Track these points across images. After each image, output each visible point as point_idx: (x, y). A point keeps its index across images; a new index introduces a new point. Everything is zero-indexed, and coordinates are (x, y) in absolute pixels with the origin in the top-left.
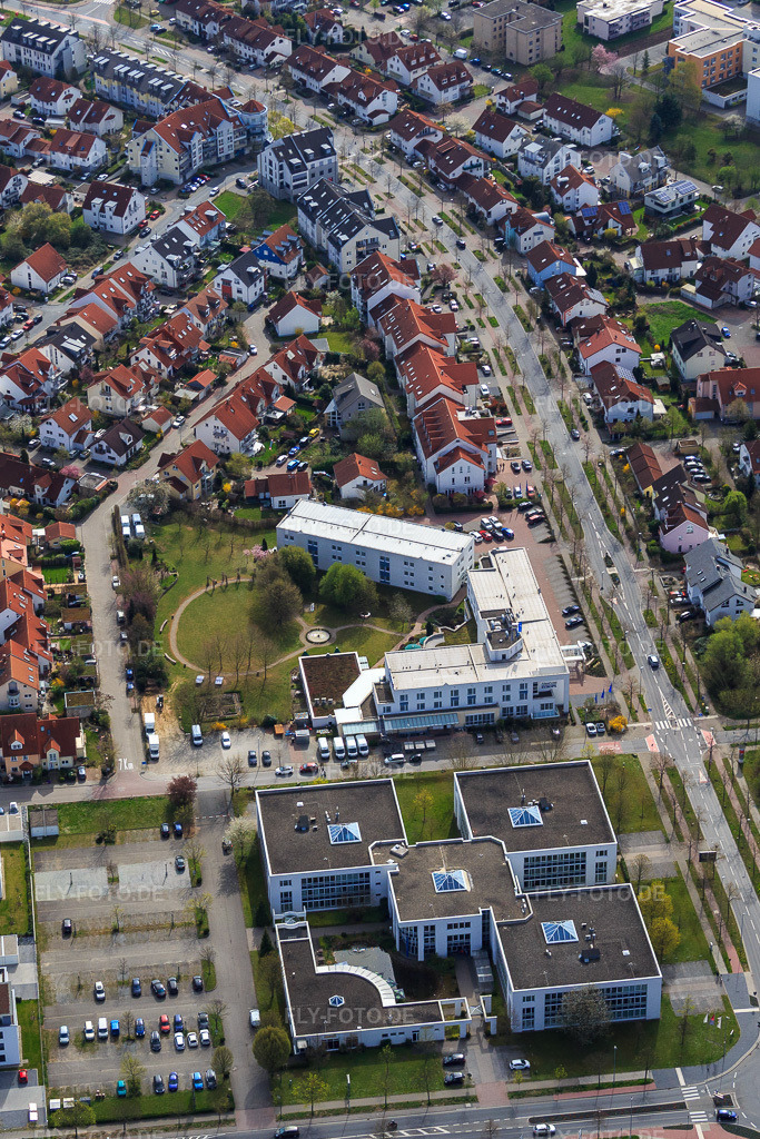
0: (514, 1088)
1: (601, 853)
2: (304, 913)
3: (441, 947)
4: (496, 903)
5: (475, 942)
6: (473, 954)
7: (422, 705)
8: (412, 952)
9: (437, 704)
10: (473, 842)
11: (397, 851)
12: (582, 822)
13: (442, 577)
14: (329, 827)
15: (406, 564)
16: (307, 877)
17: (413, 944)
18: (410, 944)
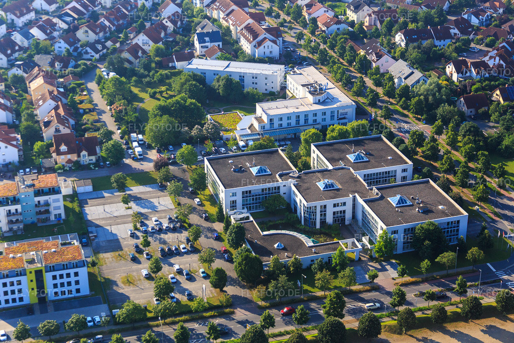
1: (404, 170)
2: (246, 210)
3: (329, 219)
4: (358, 192)
5: (348, 215)
6: (347, 223)
7: (281, 124)
8: (312, 225)
9: (289, 124)
10: (334, 169)
11: (292, 175)
12: (389, 158)
13: (272, 82)
14: (250, 169)
15: (253, 78)
16: (245, 190)
17: (313, 219)
18: (311, 219)
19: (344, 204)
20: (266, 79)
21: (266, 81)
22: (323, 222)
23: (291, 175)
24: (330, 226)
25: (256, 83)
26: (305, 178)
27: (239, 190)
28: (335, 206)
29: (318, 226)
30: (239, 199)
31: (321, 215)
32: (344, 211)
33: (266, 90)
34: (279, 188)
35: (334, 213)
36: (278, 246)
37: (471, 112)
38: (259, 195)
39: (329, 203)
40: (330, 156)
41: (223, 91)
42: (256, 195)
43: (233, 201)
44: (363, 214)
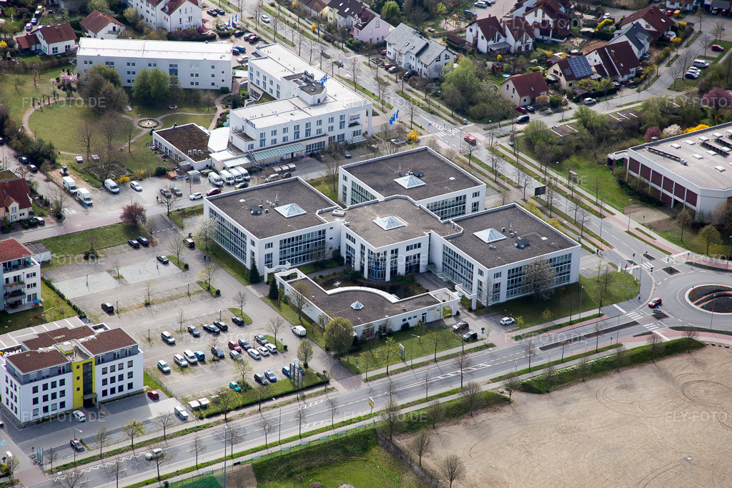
0: (514, 334)
1: (475, 194)
2: (288, 265)
3: (401, 268)
4: (433, 229)
5: (423, 261)
6: (422, 270)
7: (275, 140)
8: (379, 277)
9: (284, 139)
10: (386, 201)
12: (452, 178)
13: (223, 72)
14: (276, 208)
16: (282, 239)
17: (381, 269)
18: (378, 269)
19: (419, 245)
20: (213, 67)
22: (394, 272)
23: (334, 212)
24: (401, 278)
25: (197, 75)
27: (276, 239)
28: (408, 249)
29: (388, 278)
31: (392, 263)
32: (419, 255)
33: (213, 84)
34: (324, 231)
35: (407, 259)
36: (357, 306)
39: (401, 245)
40: (372, 182)
43: (268, 255)
44: (444, 256)
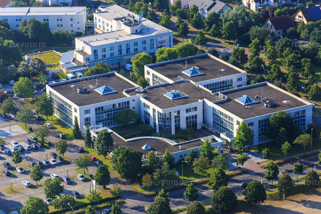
1: (239, 79)
2: (101, 125)
3: (183, 125)
4: (206, 98)
5: (200, 120)
6: (199, 127)
7: (105, 55)
8: (167, 132)
9: (112, 54)
10: (175, 83)
11: (138, 91)
12: (222, 70)
13: (78, 23)
14: (95, 90)
15: (58, 20)
16: (97, 107)
17: (168, 126)
18: (166, 126)
19: (196, 109)
20: (72, 20)
21: (71, 22)
22: (178, 128)
23: (136, 90)
24: (184, 132)
25: (61, 26)
26: (151, 92)
27: (92, 107)
28: (187, 111)
29: (173, 133)
30: (92, 115)
31: (176, 121)
32: (196, 116)
33: (72, 31)
34: (128, 102)
36: (146, 147)
37: (279, 33)
38: (111, 111)
39: (182, 108)
40: (167, 74)
41: (31, 33)
42: (108, 112)
43: (87, 119)
44: (214, 116)
